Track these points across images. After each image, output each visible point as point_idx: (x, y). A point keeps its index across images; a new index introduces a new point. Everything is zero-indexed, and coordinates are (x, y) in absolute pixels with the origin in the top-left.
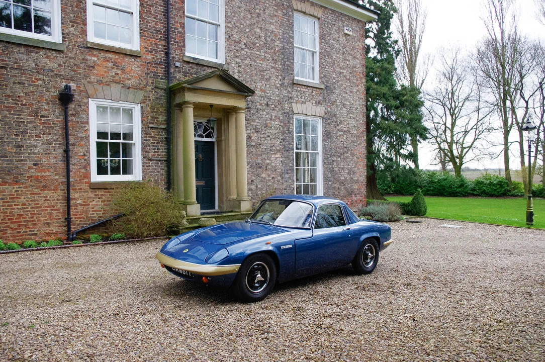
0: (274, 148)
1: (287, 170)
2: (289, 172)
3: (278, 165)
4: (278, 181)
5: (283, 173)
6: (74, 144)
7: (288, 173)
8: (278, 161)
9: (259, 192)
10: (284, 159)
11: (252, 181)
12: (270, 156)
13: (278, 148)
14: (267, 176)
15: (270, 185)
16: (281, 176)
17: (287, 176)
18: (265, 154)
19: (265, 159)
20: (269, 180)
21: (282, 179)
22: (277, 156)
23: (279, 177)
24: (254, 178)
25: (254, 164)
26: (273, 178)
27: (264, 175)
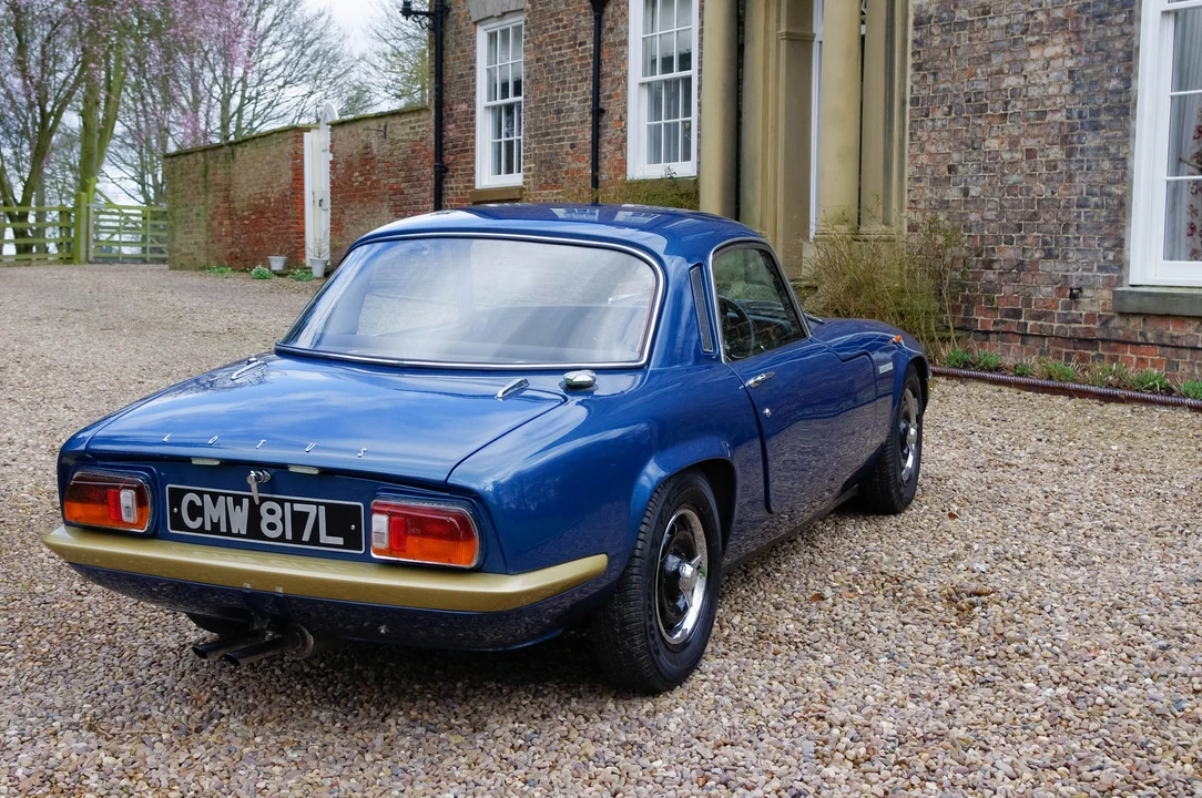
0: (1041, 17)
1: (1095, 113)
2: (1104, 118)
3: (1052, 90)
4: (1052, 166)
5: (1073, 128)
6: (610, 97)
7: (1096, 127)
8: (1053, 75)
9: (973, 217)
10: (1083, 59)
11: (951, 169)
12: (1023, 56)
13: (1059, 13)
14: (1006, 146)
15: (1014, 186)
16: (1065, 140)
17: (1092, 141)
18: (1002, 50)
19: (1000, 72)
20: (1013, 163)
21: (1070, 153)
22: (1050, 51)
23: (1056, 149)
24: (956, 157)
25: (962, 100)
26: (1030, 154)
27: (993, 144)
